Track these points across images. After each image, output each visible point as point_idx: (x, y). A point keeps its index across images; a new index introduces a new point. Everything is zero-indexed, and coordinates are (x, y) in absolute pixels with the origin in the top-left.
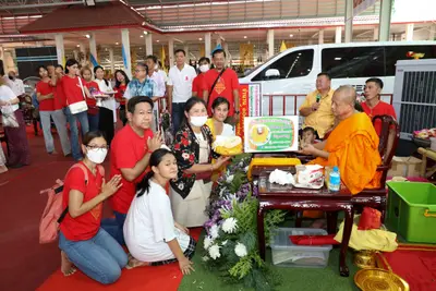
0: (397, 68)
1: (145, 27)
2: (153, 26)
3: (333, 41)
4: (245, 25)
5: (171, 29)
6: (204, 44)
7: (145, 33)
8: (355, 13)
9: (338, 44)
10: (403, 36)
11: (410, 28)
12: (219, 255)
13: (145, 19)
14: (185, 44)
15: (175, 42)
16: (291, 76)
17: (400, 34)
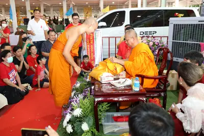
0: (170, 22)
3: (137, 6)
6: (62, 7)
9: (139, 8)
10: (174, 4)
12: (72, 131)
14: (51, 6)
15: (44, 5)
16: (113, 26)
17: (172, 3)
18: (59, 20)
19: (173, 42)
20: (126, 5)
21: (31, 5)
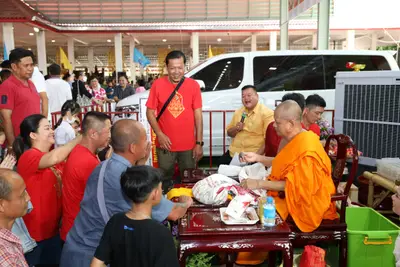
0: (337, 81)
1: (36, 22)
2: (46, 22)
3: (267, 47)
4: (163, 26)
5: (71, 27)
6: (113, 48)
7: (36, 30)
8: (291, 17)
9: (273, 52)
10: (344, 43)
11: (351, 35)
13: (35, 13)
14: (89, 47)
15: (76, 43)
16: (219, 88)
17: (341, 41)
18: (106, 74)
19: (345, 122)
20: (245, 45)
21: (47, 43)
